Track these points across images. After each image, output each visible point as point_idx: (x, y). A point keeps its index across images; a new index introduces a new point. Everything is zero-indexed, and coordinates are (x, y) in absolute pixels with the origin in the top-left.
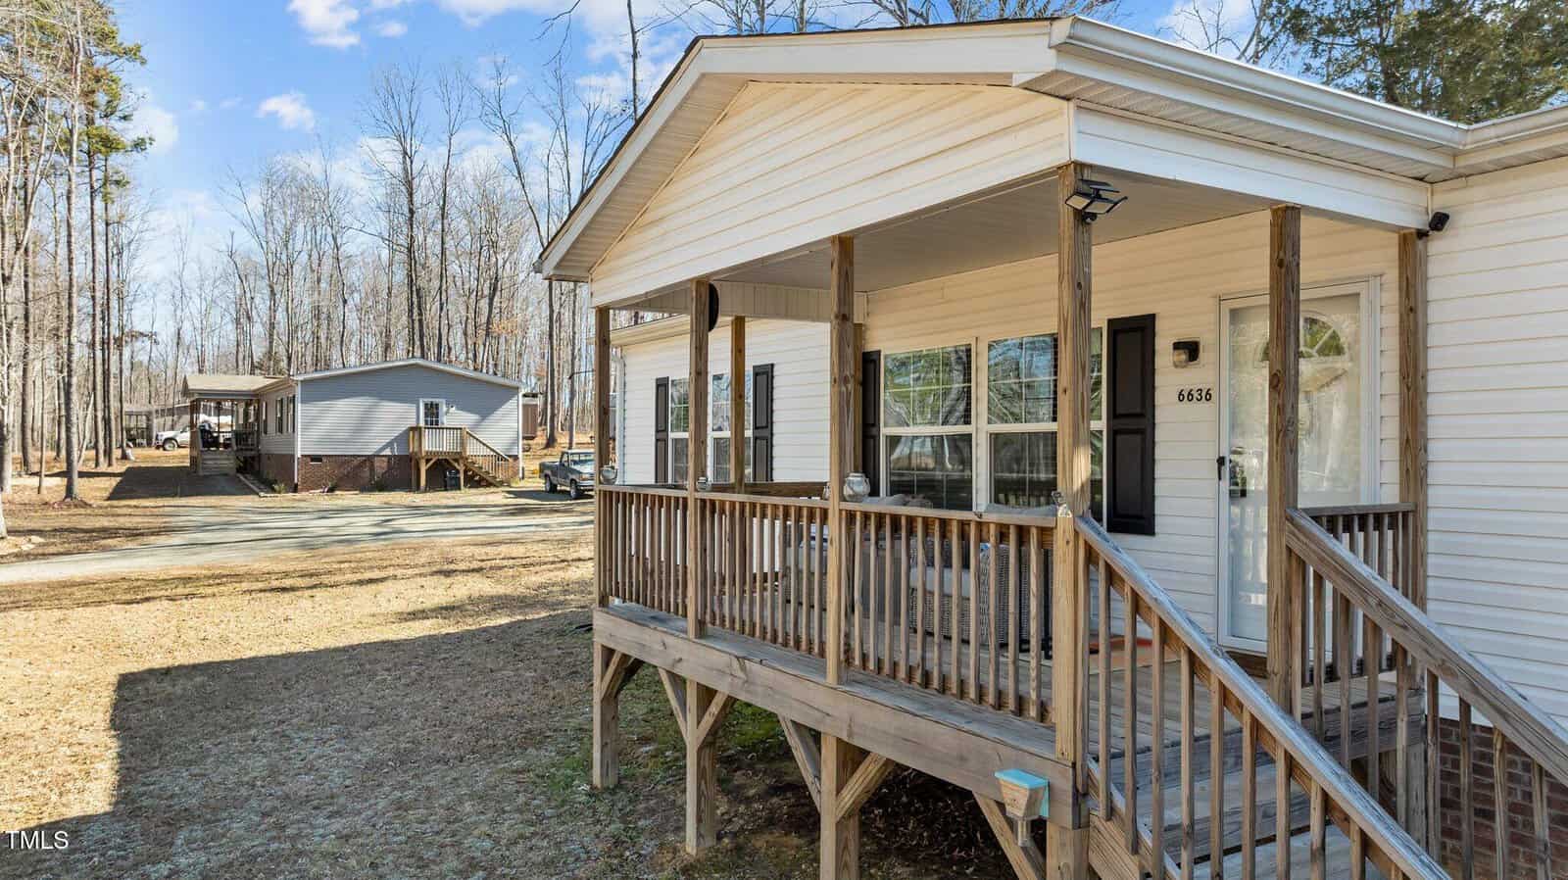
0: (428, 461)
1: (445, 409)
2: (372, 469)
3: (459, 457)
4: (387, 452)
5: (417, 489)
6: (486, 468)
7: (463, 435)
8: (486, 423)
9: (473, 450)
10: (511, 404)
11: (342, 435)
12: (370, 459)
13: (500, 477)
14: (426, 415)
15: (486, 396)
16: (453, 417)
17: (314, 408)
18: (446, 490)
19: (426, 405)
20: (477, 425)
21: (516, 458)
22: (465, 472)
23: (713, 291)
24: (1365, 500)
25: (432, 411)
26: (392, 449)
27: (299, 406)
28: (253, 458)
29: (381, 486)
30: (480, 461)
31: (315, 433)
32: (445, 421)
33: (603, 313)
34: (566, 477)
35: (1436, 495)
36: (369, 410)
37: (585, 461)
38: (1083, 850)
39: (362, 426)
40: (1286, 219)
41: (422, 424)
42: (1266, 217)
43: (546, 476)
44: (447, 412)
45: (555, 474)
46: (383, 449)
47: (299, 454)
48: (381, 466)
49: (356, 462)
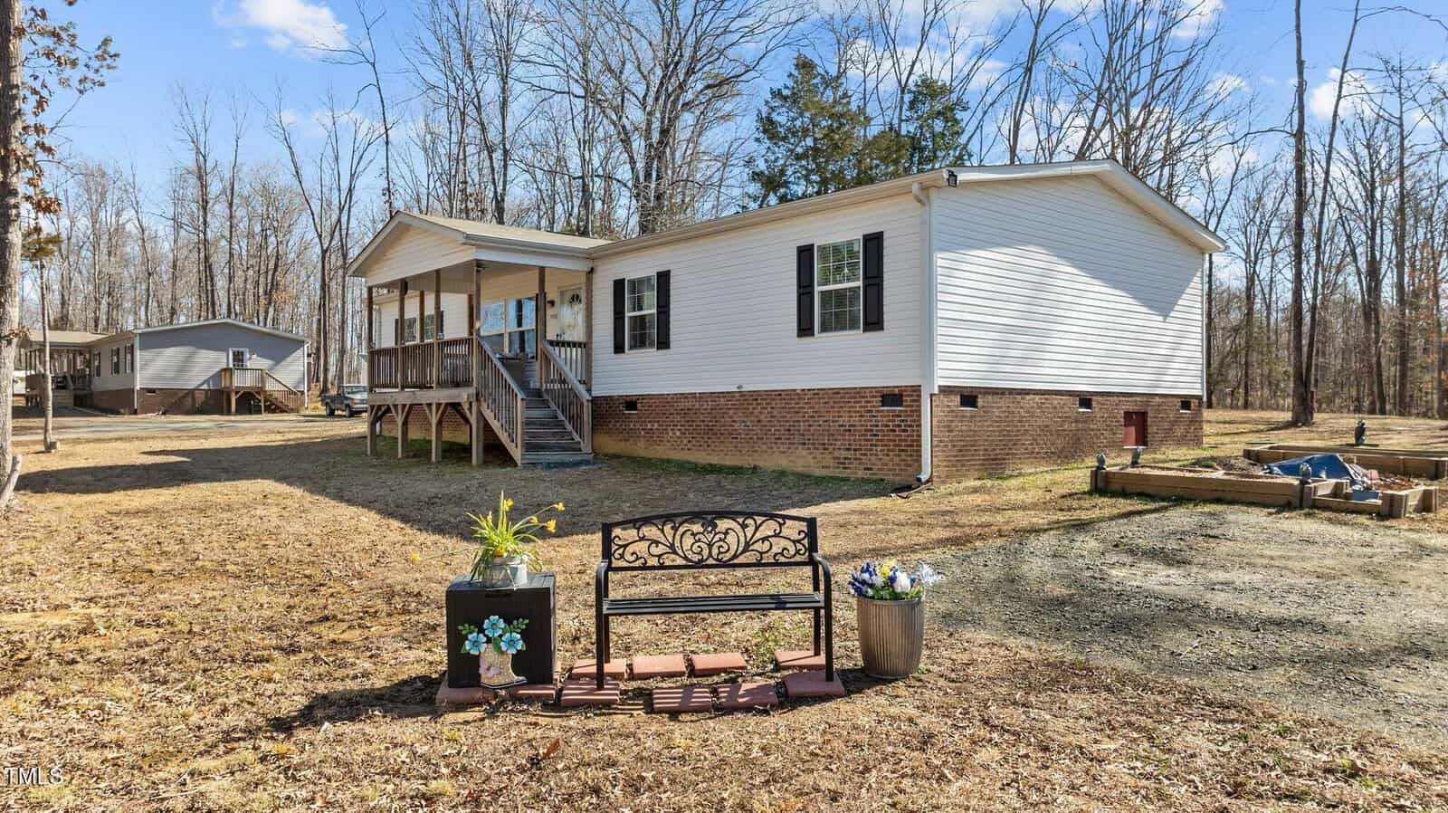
0: (237, 393)
1: (248, 356)
2: (194, 399)
3: (261, 390)
4: (205, 387)
5: (229, 413)
6: (280, 399)
7: (263, 375)
8: (279, 367)
9: (270, 386)
10: (299, 353)
11: (172, 374)
12: (191, 392)
13: (291, 405)
14: (234, 360)
15: (280, 347)
16: (255, 362)
17: (149, 354)
18: (251, 413)
19: (234, 353)
20: (271, 369)
21: (302, 393)
22: (265, 402)
23: (406, 283)
24: (576, 340)
25: (239, 358)
26: (209, 385)
27: (138, 353)
28: (86, 396)
29: (201, 411)
30: (276, 395)
31: (150, 372)
32: (249, 364)
33: (370, 290)
34: (342, 403)
35: (594, 339)
36: (191, 356)
37: (356, 392)
38: (478, 407)
39: (183, 368)
40: (542, 269)
41: (231, 366)
42: (537, 271)
43: (327, 403)
44: (250, 359)
45: (333, 401)
46: (203, 384)
47: (138, 388)
48: (200, 398)
49: (181, 394)
